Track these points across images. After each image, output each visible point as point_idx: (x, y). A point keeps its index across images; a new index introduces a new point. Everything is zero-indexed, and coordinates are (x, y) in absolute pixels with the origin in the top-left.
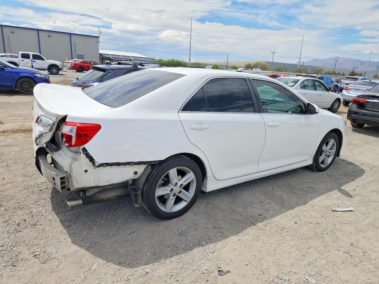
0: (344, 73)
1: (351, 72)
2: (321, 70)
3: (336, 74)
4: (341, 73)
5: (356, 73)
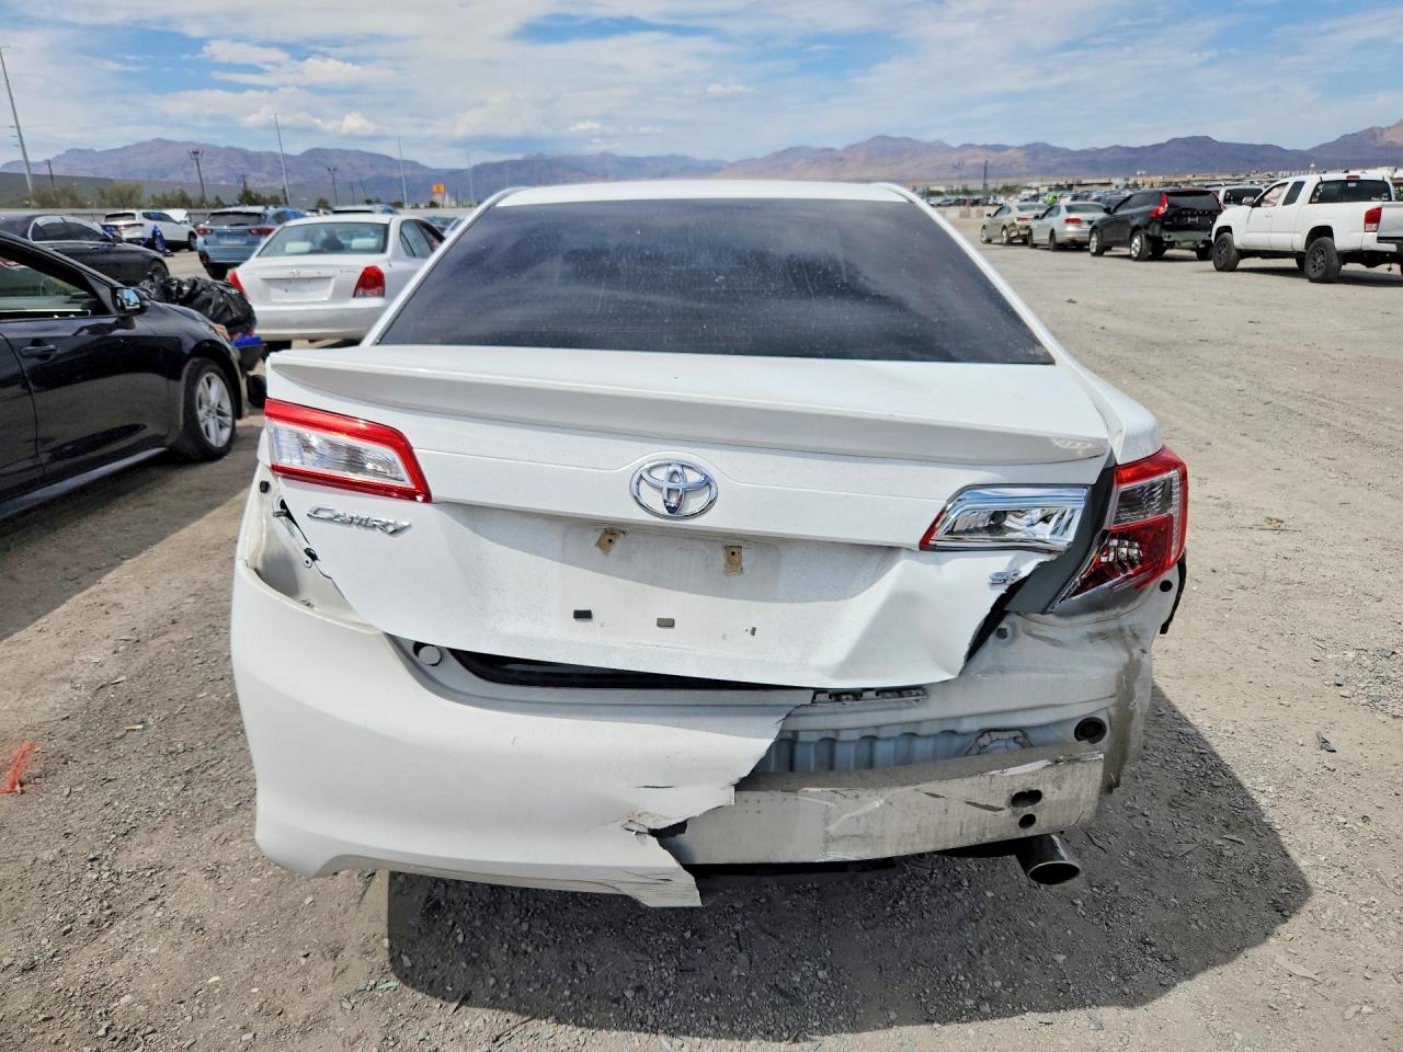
0: (217, 198)
1: (241, 193)
2: (133, 191)
3: (194, 204)
4: (210, 198)
5: (257, 195)
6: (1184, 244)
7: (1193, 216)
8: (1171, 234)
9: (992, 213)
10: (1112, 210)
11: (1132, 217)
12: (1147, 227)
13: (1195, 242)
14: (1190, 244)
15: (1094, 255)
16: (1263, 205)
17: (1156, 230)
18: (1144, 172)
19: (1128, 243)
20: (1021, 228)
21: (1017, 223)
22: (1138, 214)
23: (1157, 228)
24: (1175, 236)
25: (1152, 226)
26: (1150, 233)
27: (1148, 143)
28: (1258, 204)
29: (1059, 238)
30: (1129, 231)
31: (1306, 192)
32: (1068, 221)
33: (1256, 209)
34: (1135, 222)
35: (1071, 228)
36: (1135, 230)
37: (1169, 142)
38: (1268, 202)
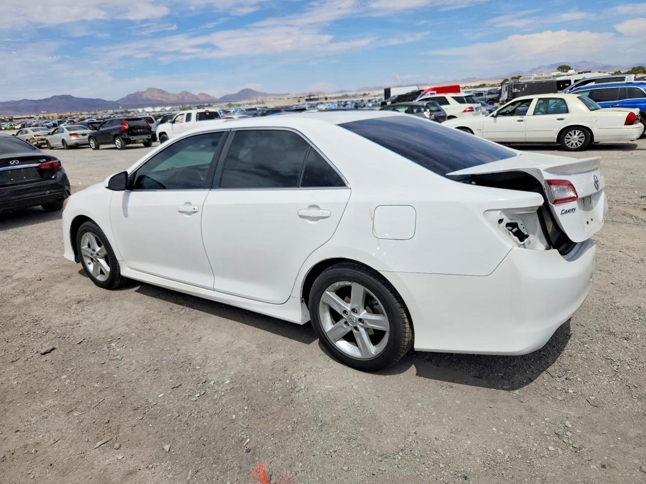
6: (140, 141)
7: (139, 129)
8: (133, 137)
9: (15, 134)
10: (98, 128)
11: (112, 130)
12: (121, 135)
13: (144, 140)
14: (142, 141)
15: (94, 149)
16: (176, 122)
17: (126, 136)
18: (45, 112)
19: (114, 142)
20: (38, 140)
21: (35, 138)
22: (115, 130)
23: (126, 134)
24: (135, 138)
25: (123, 134)
26: (124, 137)
27: (42, 98)
28: (173, 122)
29: (69, 143)
30: (112, 138)
31: (193, 117)
32: (71, 135)
33: (174, 124)
34: (114, 133)
35: (73, 138)
36: (116, 136)
37: (52, 97)
38: (177, 121)
